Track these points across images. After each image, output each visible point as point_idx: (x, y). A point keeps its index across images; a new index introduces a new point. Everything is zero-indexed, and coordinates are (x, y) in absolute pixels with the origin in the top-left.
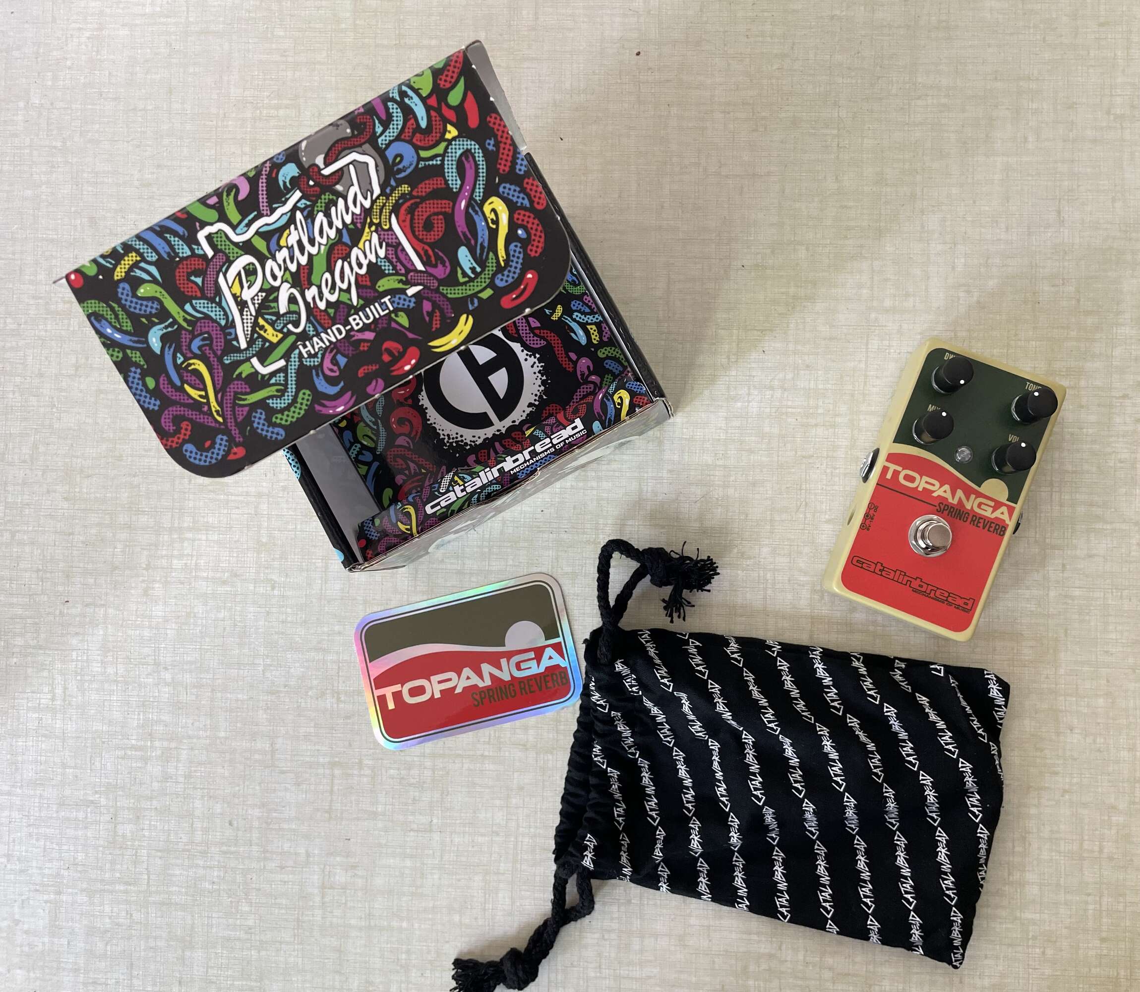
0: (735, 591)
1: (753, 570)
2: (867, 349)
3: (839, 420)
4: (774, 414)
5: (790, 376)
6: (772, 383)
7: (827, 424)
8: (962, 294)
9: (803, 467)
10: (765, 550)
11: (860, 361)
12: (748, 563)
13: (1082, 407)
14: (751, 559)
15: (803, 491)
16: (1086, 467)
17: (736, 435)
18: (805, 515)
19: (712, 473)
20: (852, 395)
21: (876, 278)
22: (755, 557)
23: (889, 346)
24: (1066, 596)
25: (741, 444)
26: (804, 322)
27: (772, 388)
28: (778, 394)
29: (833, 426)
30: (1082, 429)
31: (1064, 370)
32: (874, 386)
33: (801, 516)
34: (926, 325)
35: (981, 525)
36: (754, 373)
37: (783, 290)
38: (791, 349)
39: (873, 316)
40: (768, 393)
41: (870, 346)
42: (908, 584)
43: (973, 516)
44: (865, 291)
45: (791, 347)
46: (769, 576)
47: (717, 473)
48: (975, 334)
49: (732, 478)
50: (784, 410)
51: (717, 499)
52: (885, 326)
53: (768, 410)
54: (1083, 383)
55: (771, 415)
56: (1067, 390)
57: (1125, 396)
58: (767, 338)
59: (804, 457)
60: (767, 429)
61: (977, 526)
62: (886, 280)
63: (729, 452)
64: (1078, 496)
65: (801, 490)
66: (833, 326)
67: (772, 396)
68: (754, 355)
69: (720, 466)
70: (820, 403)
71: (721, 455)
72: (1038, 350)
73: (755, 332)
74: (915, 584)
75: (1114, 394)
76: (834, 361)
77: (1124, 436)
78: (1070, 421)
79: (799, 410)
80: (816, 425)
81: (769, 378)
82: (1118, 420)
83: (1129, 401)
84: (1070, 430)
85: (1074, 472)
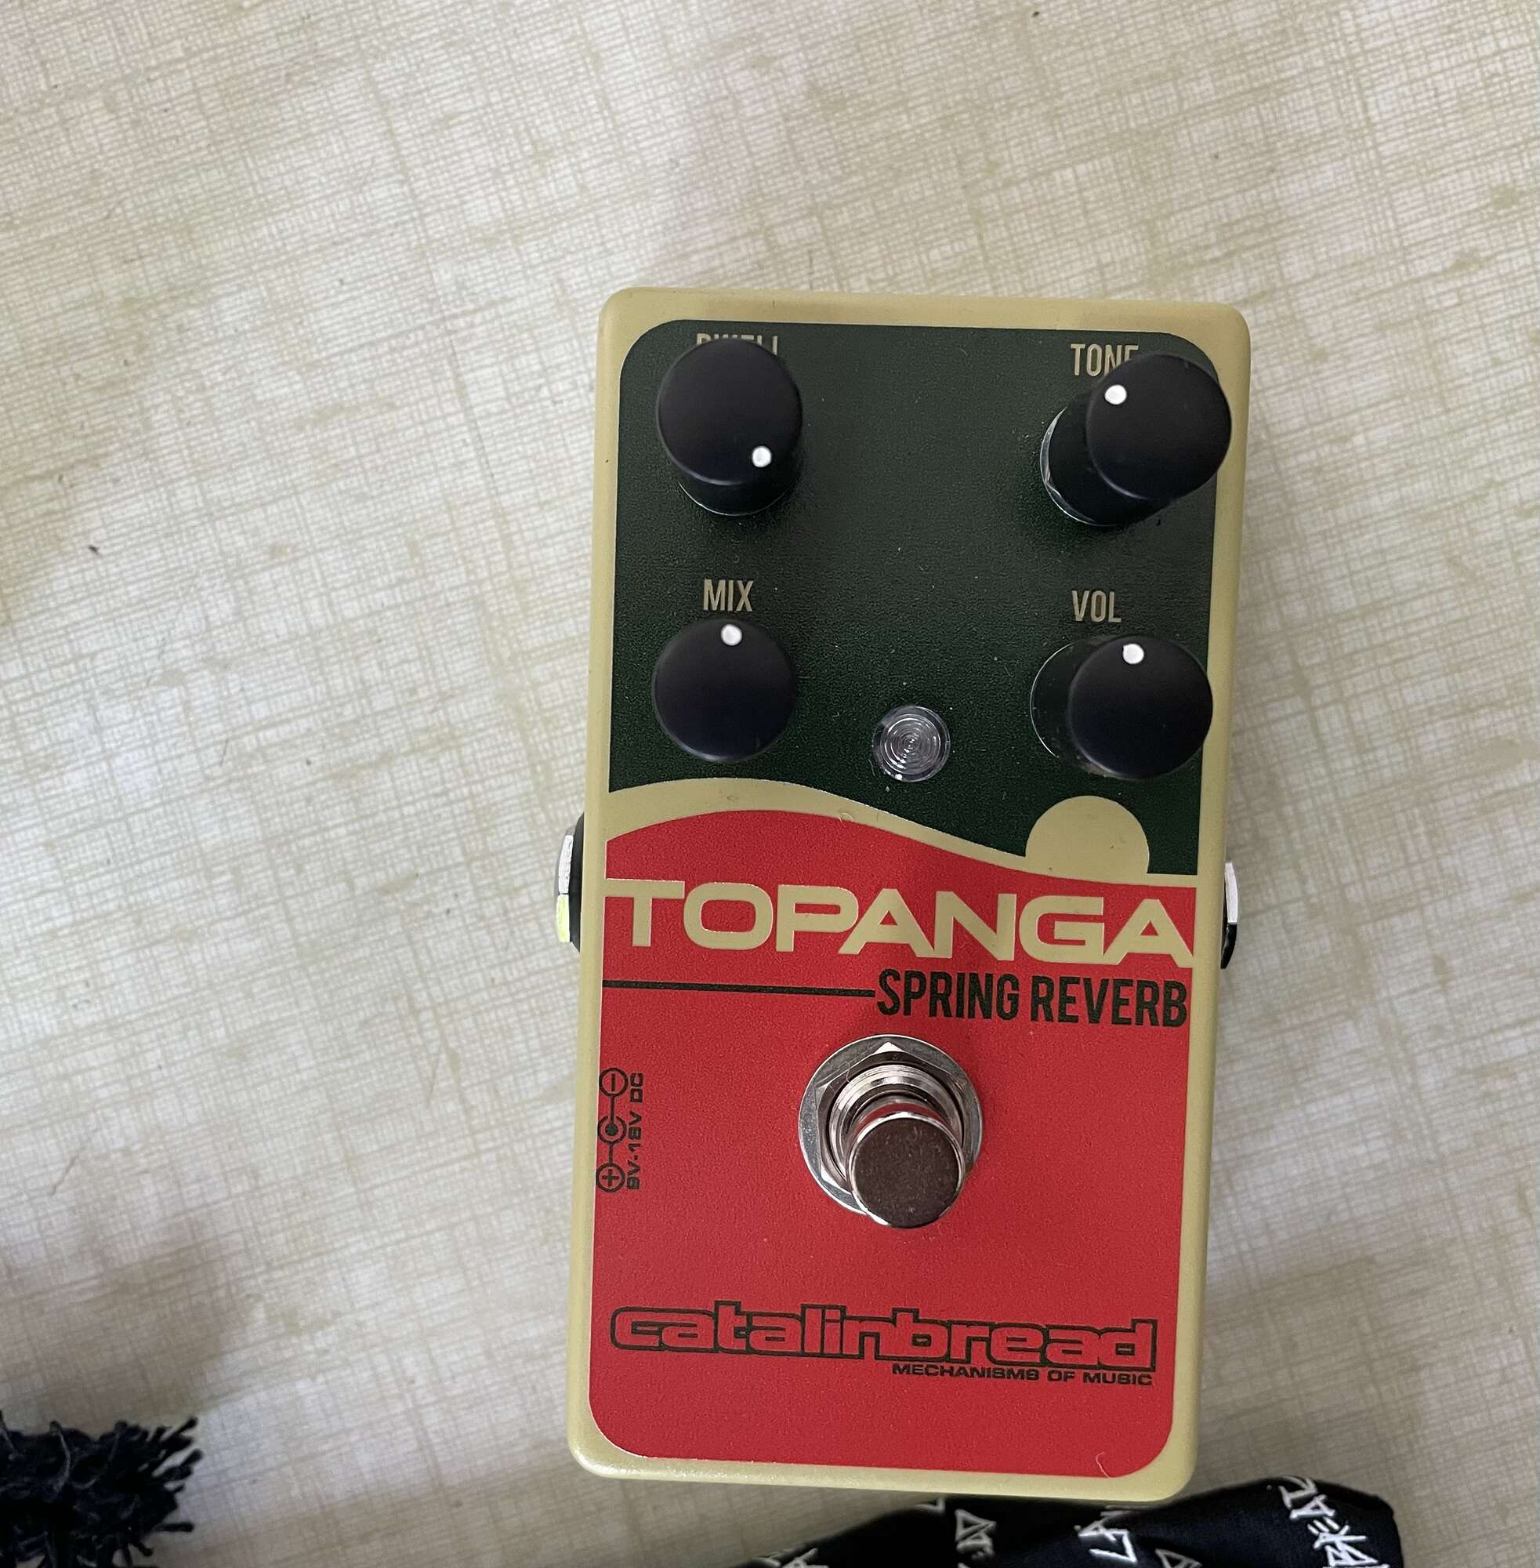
0: (312, 1456)
1: (347, 1364)
2: (467, 410)
3: (459, 710)
4: (217, 771)
5: (222, 609)
6: (169, 658)
7: (423, 738)
8: (741, 80)
9: (394, 927)
10: (364, 1277)
11: (459, 465)
12: (321, 1344)
13: (1322, 356)
14: (328, 1323)
15: (426, 1016)
16: (1406, 576)
17: (110, 895)
18: (463, 1100)
19: (70, 1064)
20: (479, 603)
21: (401, 127)
22: (337, 1314)
23: (544, 372)
24: (1481, 1073)
25: (138, 922)
26: (202, 389)
27: (172, 677)
28: (203, 688)
29: (447, 740)
30: (1345, 440)
31: (1213, 237)
32: (542, 544)
33: (451, 1107)
34: (649, 246)
35: (1078, 1009)
36: (89, 645)
37: (80, 291)
38: (188, 505)
39: (444, 275)
40: (169, 697)
41: (474, 398)
42: (869, 1352)
43: (1037, 981)
44: (381, 194)
45: (187, 496)
46: (410, 1363)
47: (91, 1058)
48: (844, 218)
49: (154, 1057)
50: (249, 743)
51: (126, 1152)
52: (505, 300)
53: (190, 763)
54: (1296, 267)
55: (208, 779)
56: (1245, 313)
57: (1465, 262)
58: (85, 496)
59: (385, 890)
60: (212, 836)
61: (1064, 1018)
62: (446, 121)
63: (105, 967)
64: (1411, 695)
65: (415, 1012)
66: (313, 365)
67: (187, 706)
68: (64, 577)
69: (92, 1028)
70: (373, 673)
71: (81, 989)
72: (1089, 195)
73: (37, 488)
74: (897, 1341)
75: (1422, 268)
76: (362, 498)
77: (1506, 413)
78: (1295, 423)
79: (304, 724)
80: (386, 758)
81: (152, 642)
82: (1466, 359)
83: (1482, 275)
84: (1303, 458)
85: (1367, 612)
